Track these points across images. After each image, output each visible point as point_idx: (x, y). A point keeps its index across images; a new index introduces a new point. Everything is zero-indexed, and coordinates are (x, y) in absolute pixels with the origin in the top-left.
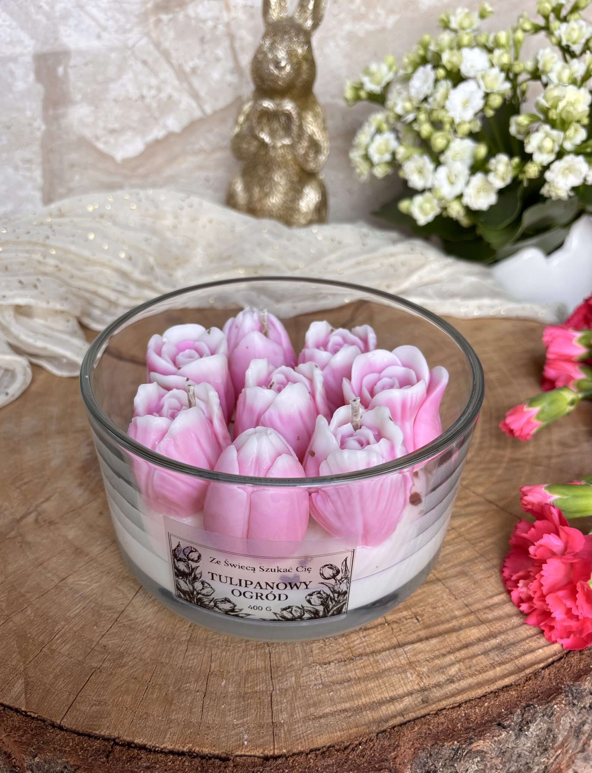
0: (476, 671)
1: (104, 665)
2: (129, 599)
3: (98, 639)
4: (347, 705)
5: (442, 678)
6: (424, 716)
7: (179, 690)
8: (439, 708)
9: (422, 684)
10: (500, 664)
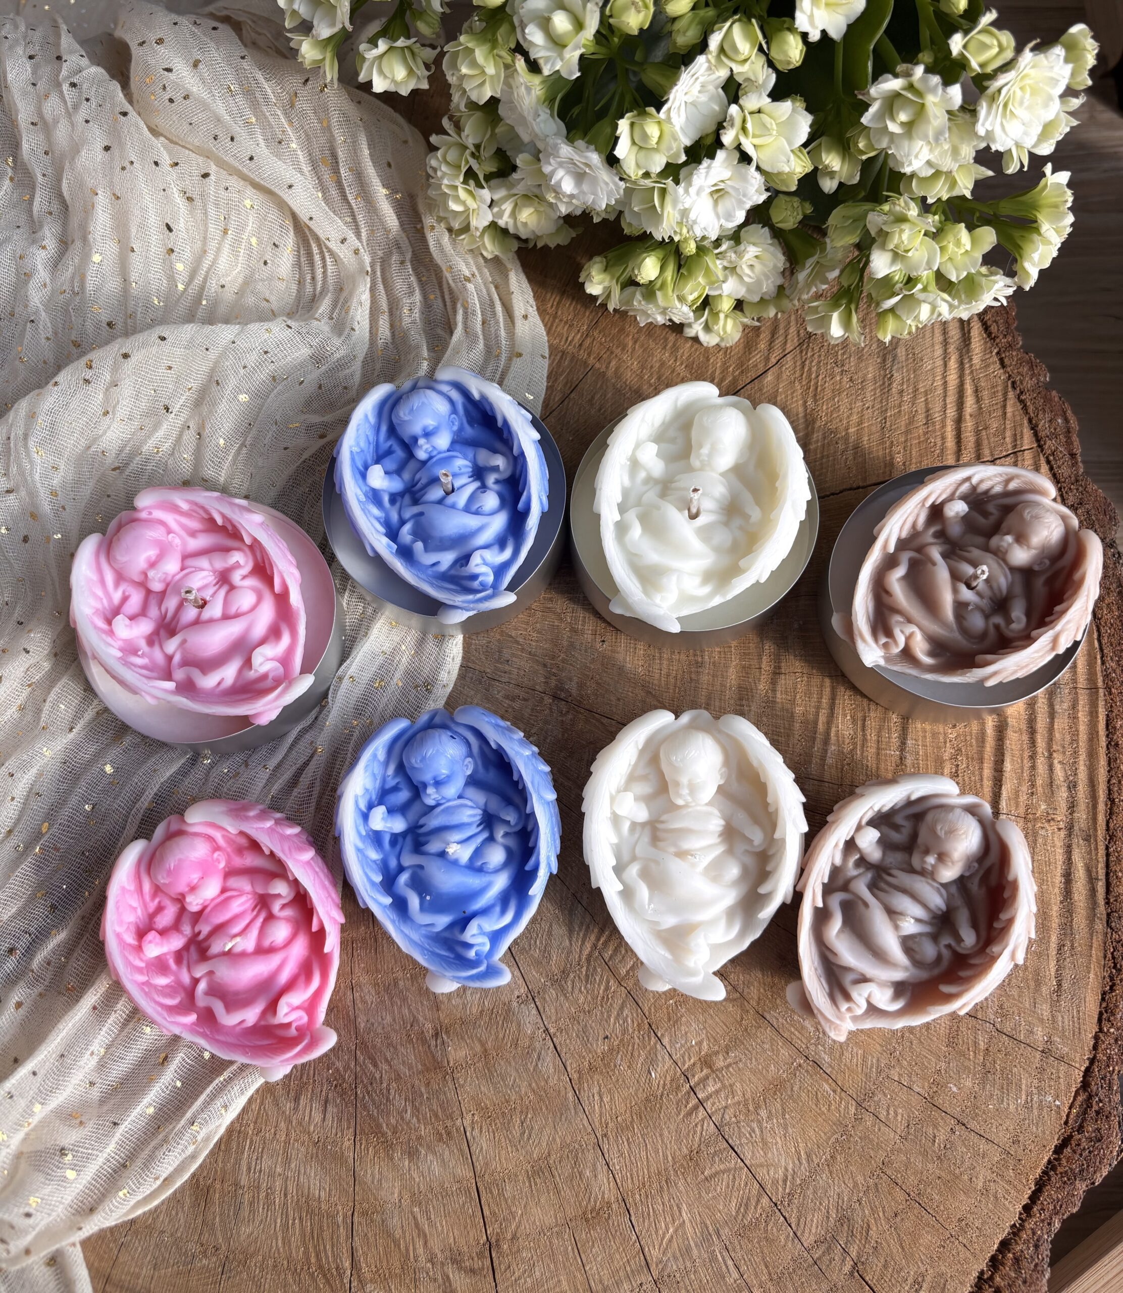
0: (1071, 743)
1: (854, 1254)
2: (741, 1168)
3: (799, 1246)
4: (1054, 939)
5: (1063, 794)
6: (1108, 855)
7: (939, 1158)
8: (1104, 827)
9: (1062, 825)
10: (1074, 706)
